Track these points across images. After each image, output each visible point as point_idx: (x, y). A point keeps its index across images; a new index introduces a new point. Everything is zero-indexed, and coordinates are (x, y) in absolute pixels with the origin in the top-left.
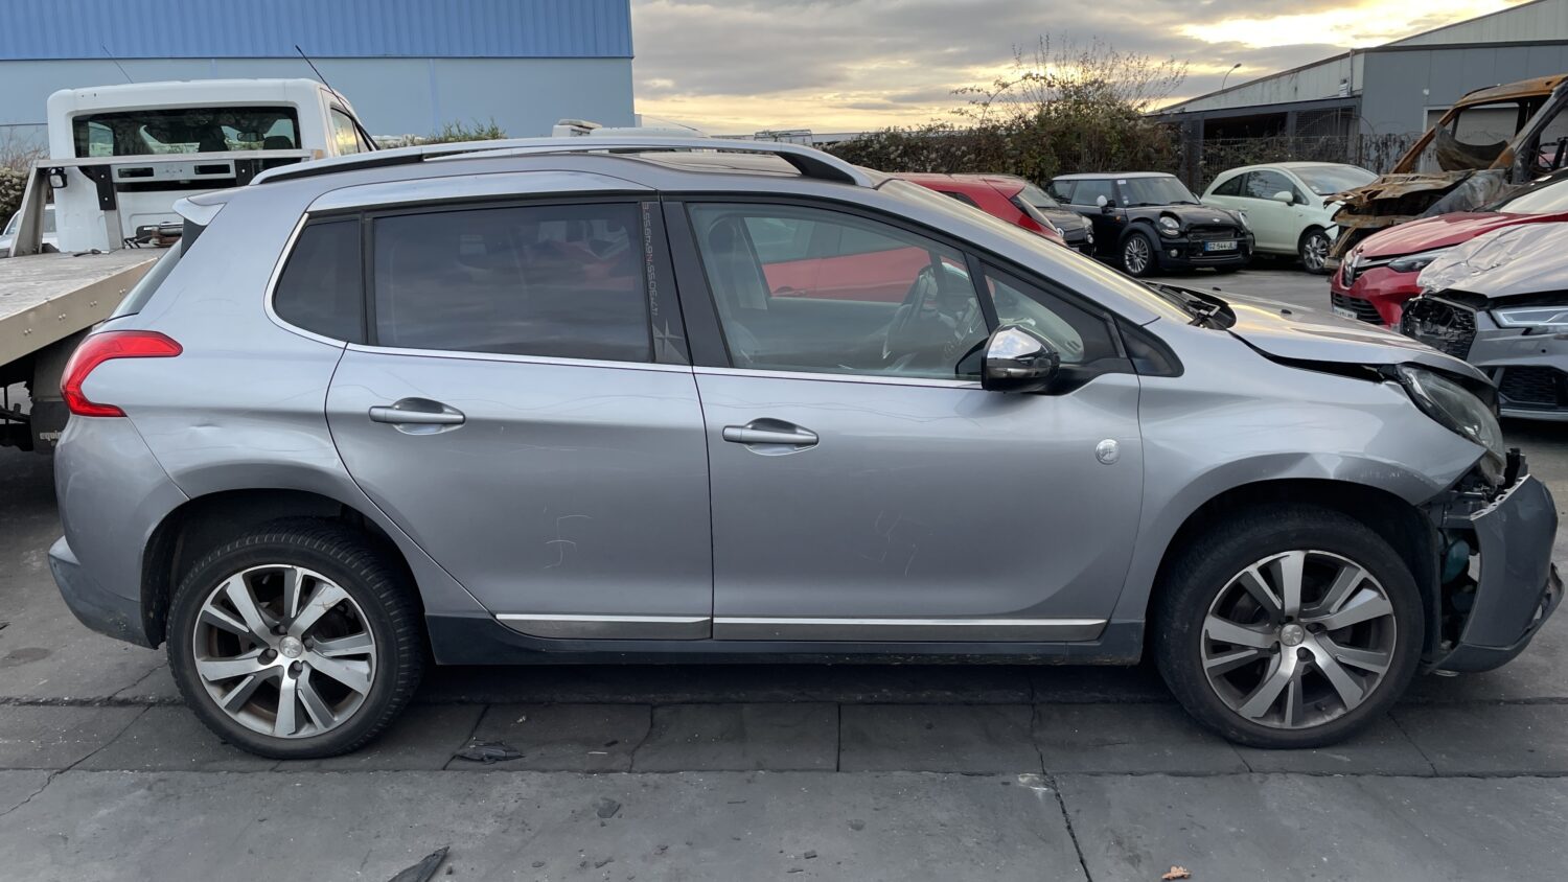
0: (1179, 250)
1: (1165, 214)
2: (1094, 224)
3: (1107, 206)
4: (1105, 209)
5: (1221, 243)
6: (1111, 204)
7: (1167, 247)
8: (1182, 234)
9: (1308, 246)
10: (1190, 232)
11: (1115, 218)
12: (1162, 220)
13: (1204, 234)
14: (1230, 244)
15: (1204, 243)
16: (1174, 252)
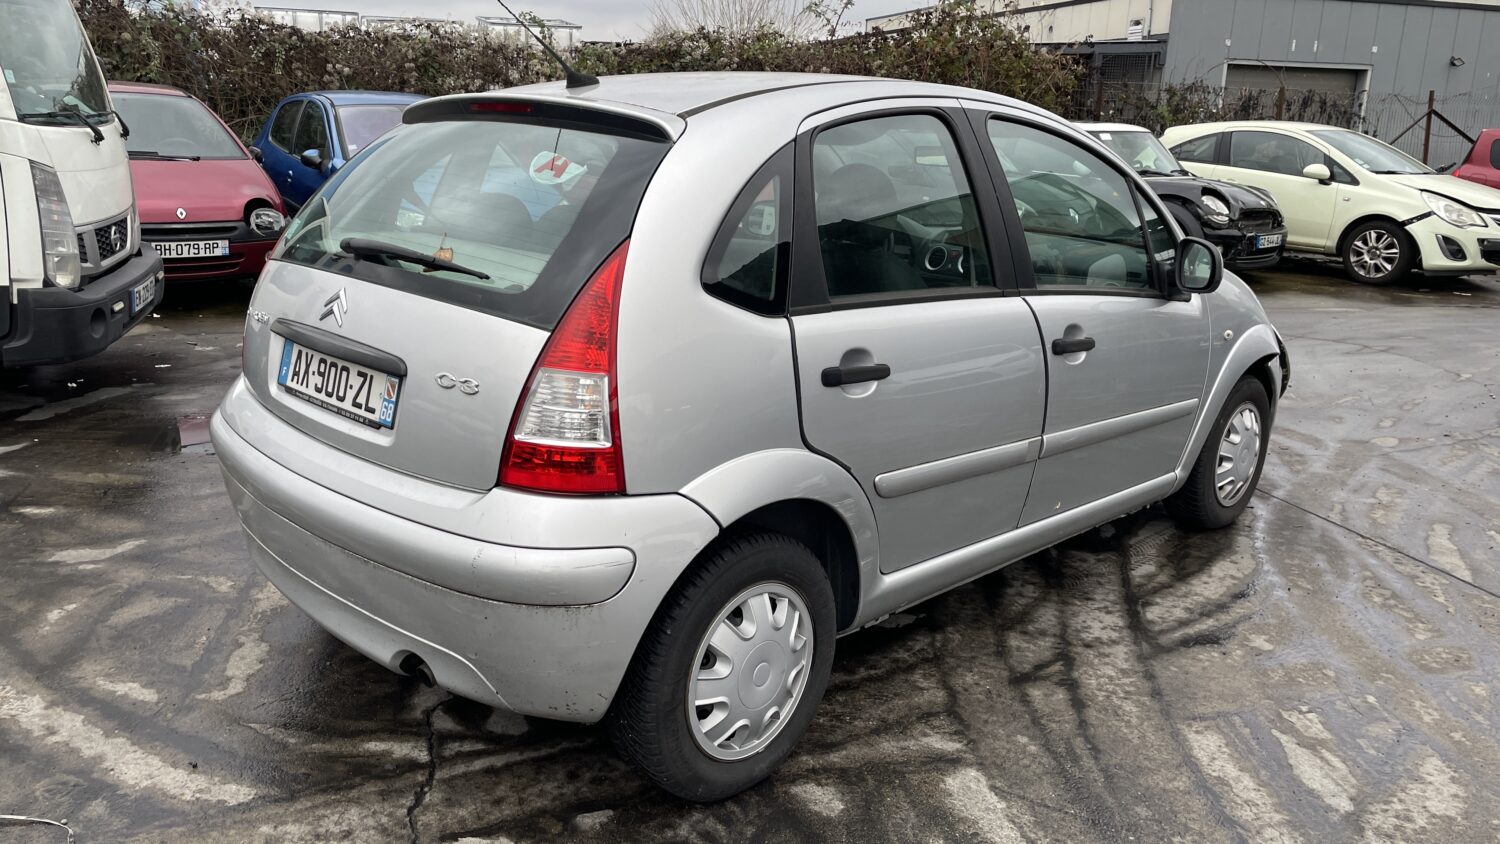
1: (1202, 190)
5: (1271, 237)
8: (1232, 224)
9: (1359, 244)
10: (1237, 221)
12: (1204, 199)
14: (1273, 239)
15: (1255, 239)
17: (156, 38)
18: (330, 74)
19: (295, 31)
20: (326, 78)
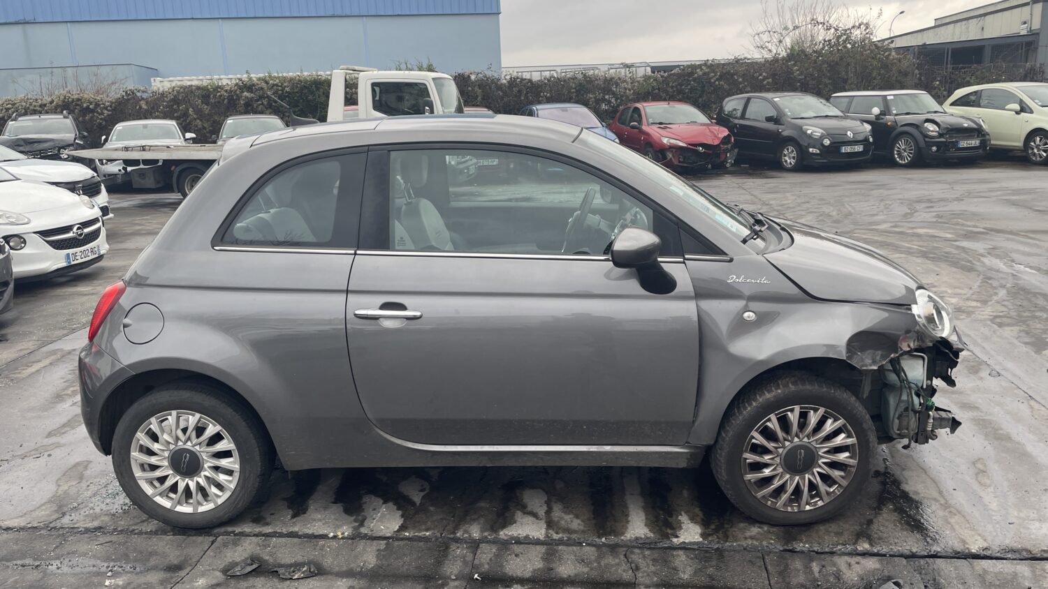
0: (937, 147)
1: (927, 121)
2: (872, 128)
3: (880, 114)
4: (877, 117)
5: (970, 142)
6: (883, 113)
7: (929, 145)
8: (941, 135)
9: (1032, 144)
10: (946, 134)
11: (886, 124)
12: (926, 124)
13: (955, 135)
14: (975, 142)
15: (957, 142)
16: (934, 148)
17: (480, 89)
18: (542, 97)
19: (530, 81)
20: (541, 98)
